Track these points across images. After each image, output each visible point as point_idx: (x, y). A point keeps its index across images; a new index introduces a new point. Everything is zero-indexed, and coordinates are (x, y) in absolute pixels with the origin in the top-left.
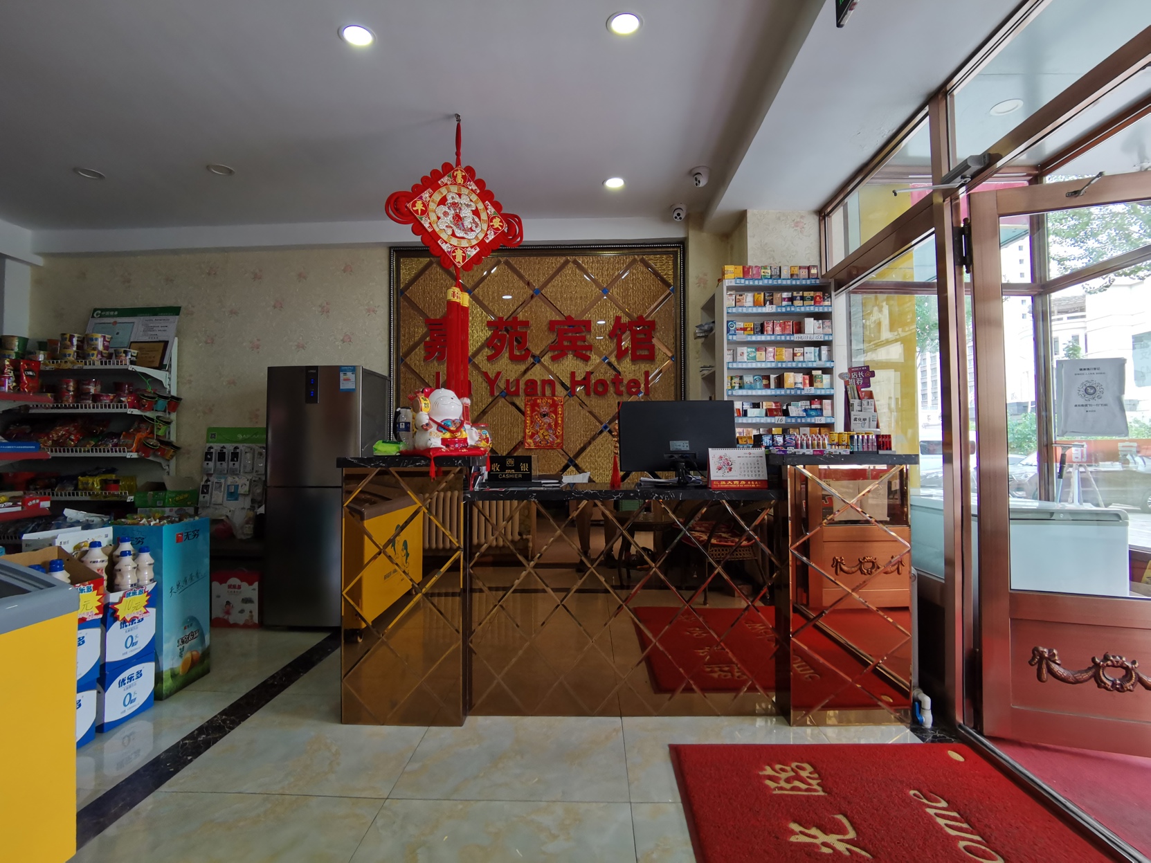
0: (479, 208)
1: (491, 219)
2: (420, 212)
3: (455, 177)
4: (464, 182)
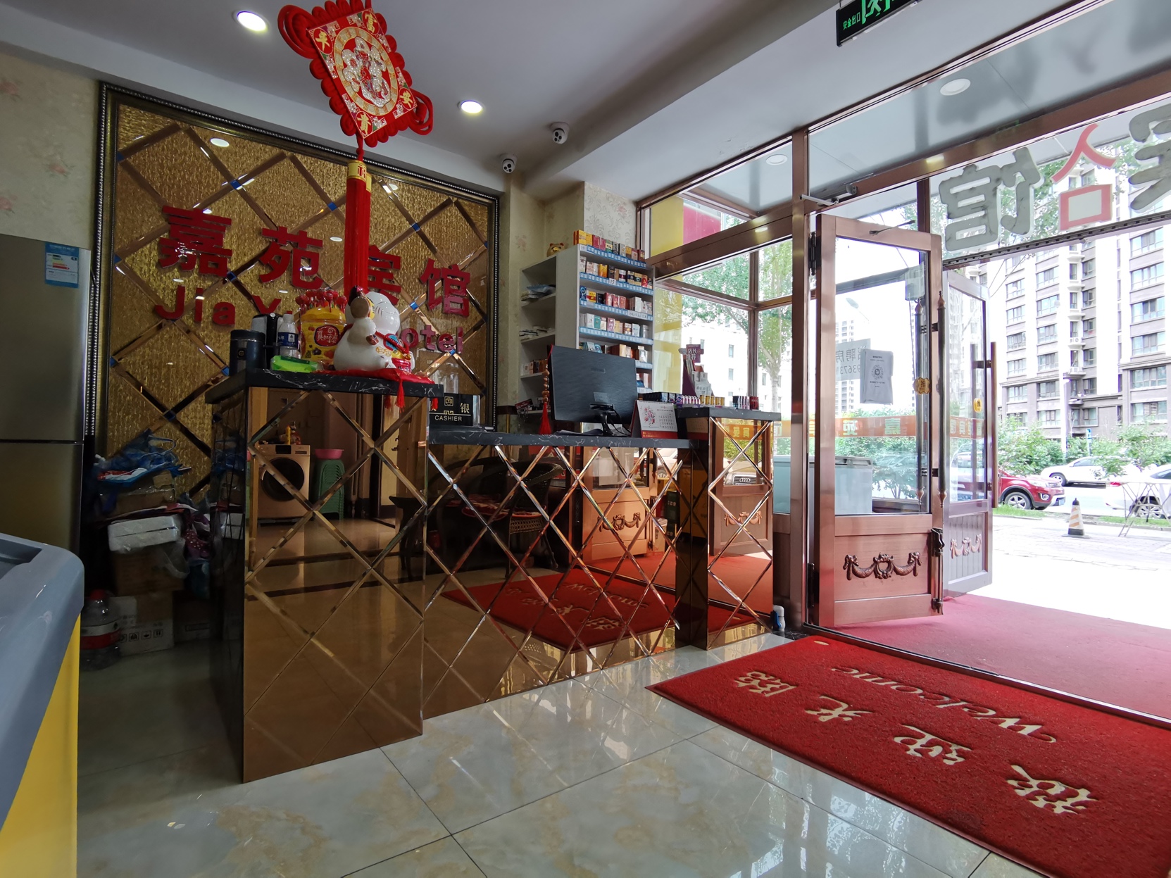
0: (389, 72)
1: (401, 92)
2: (323, 47)
3: (366, 21)
4: (375, 32)
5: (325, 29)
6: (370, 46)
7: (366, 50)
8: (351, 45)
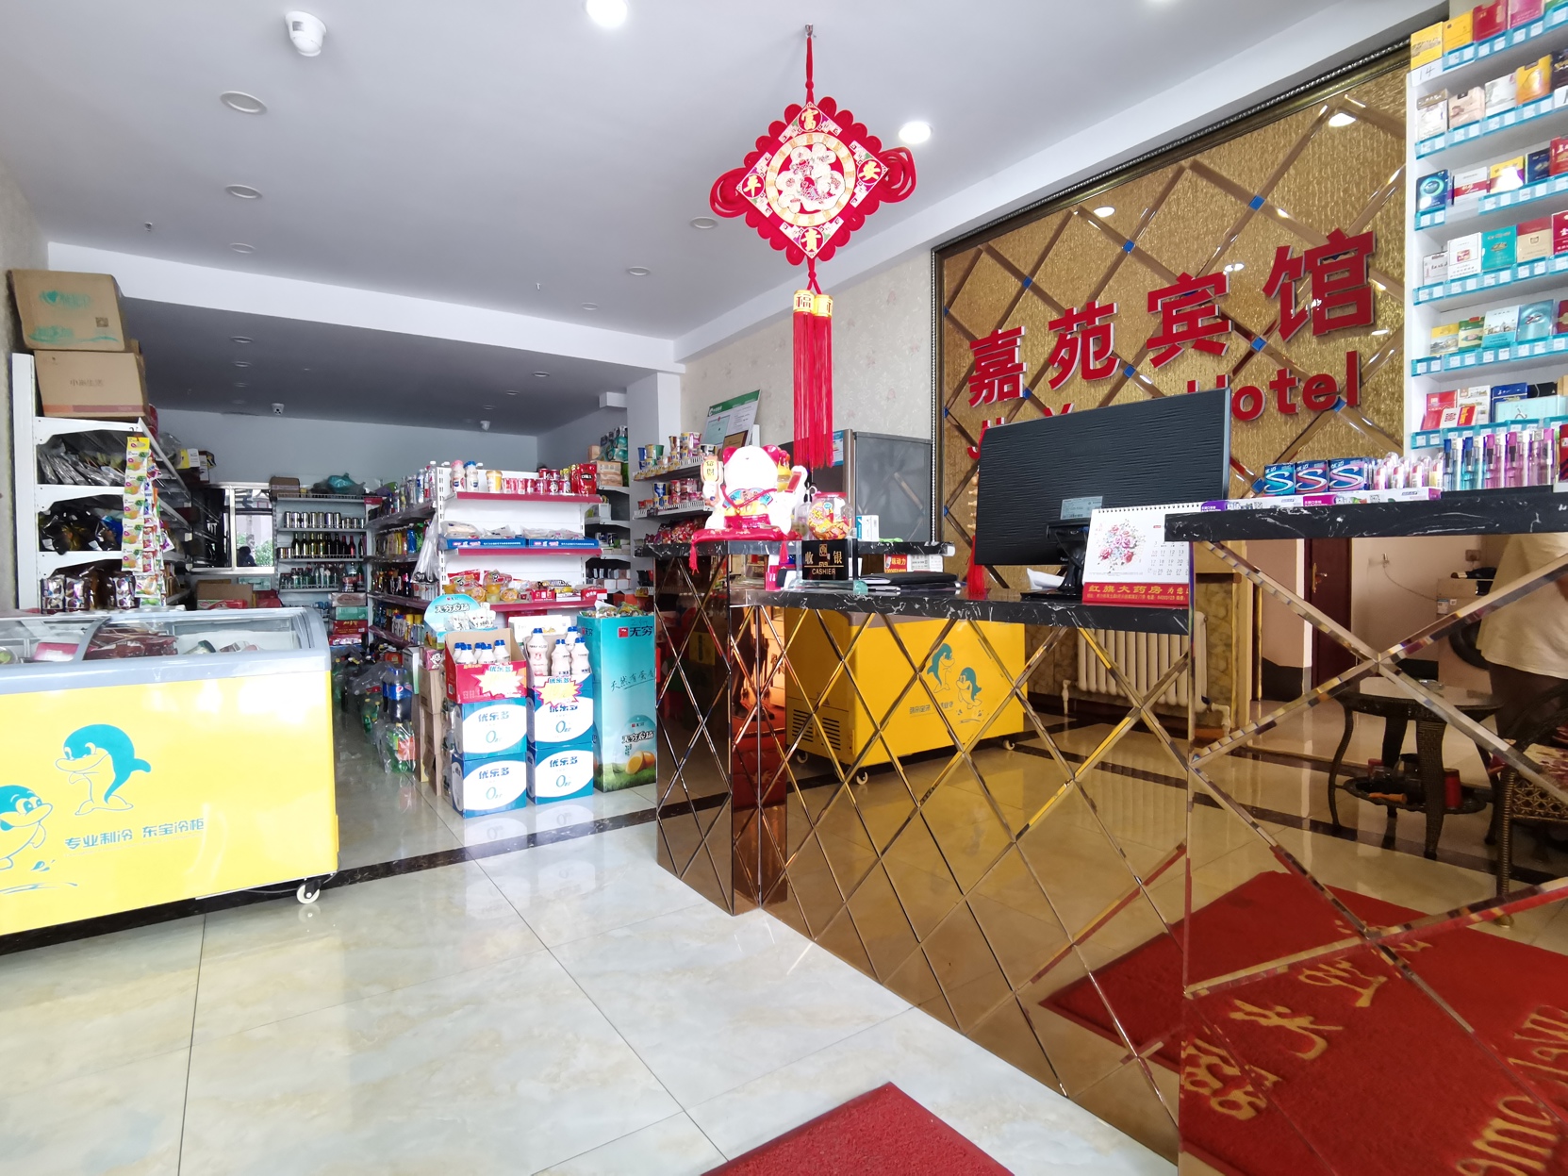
0: (841, 157)
1: (860, 169)
2: (753, 191)
3: (803, 123)
4: (817, 125)
5: (755, 171)
6: (810, 147)
7: (807, 155)
8: (786, 166)
